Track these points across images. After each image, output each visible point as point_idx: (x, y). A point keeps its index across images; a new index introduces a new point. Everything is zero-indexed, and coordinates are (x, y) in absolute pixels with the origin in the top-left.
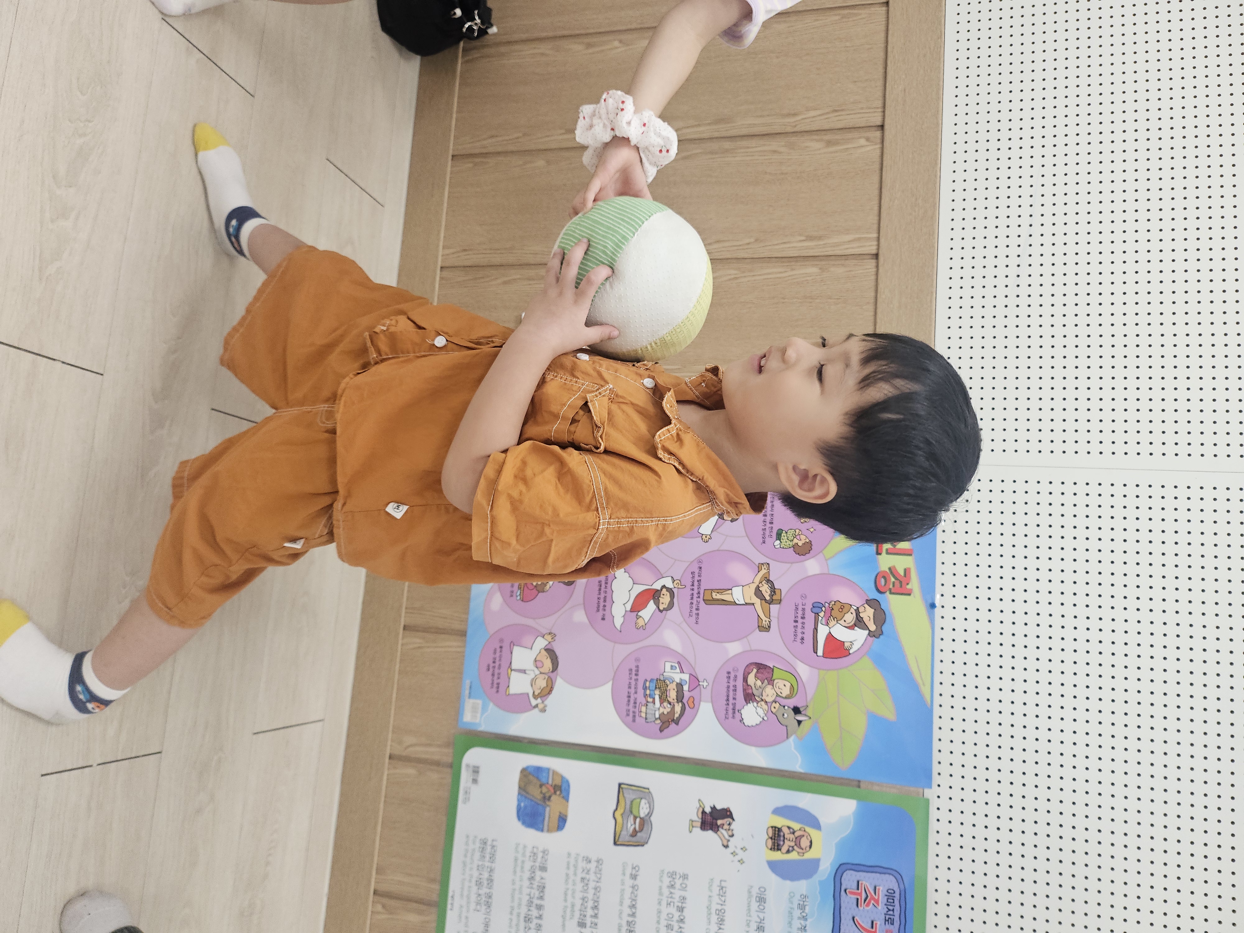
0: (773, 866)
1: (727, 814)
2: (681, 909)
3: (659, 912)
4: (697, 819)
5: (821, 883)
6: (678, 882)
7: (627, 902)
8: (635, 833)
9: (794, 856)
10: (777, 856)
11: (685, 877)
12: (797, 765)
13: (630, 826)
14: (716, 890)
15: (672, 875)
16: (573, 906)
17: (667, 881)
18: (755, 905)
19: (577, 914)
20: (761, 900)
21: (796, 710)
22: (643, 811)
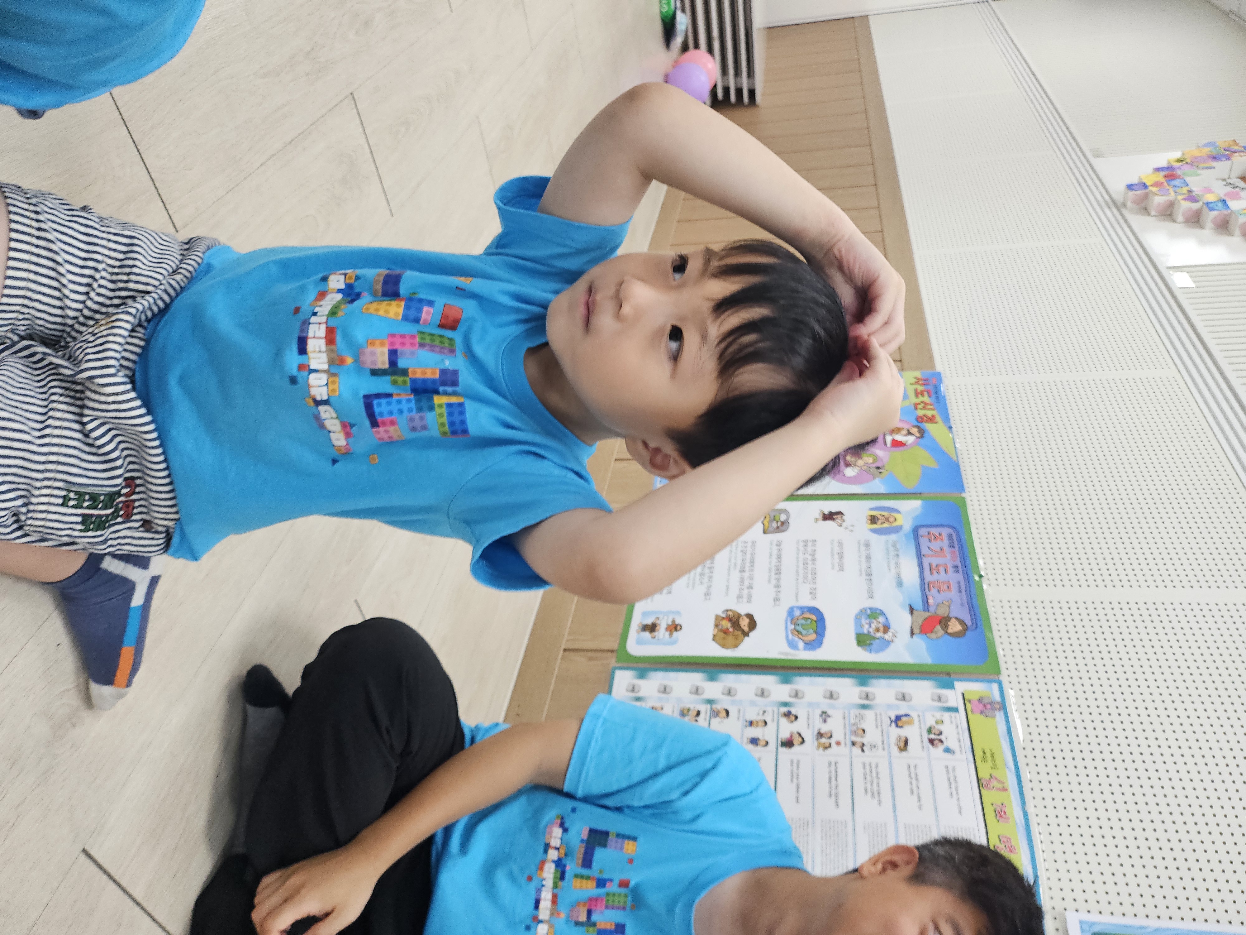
0: (874, 531)
1: (840, 513)
2: (813, 555)
3: (798, 558)
4: (820, 517)
5: (906, 535)
6: (810, 544)
7: (775, 557)
8: (778, 527)
9: (886, 525)
10: (875, 526)
11: (814, 541)
12: (882, 490)
13: (774, 525)
14: (836, 544)
15: (806, 542)
16: (735, 564)
17: (802, 544)
18: (863, 548)
19: (739, 567)
20: (867, 545)
21: (878, 468)
22: (783, 517)
